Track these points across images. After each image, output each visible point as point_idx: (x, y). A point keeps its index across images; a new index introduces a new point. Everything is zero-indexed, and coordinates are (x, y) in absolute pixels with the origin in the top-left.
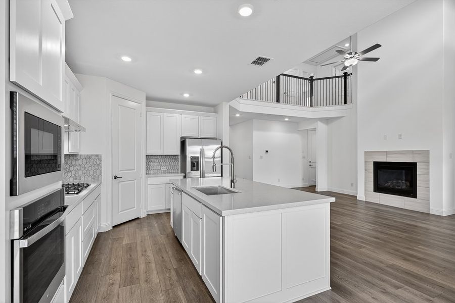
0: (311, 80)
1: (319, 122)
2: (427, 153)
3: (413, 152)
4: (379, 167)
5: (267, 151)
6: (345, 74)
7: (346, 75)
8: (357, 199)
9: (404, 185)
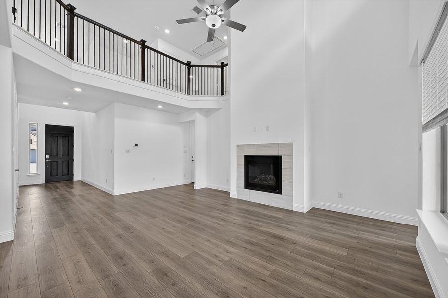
0: (188, 64)
1: (197, 114)
2: (290, 145)
3: (278, 145)
4: (250, 161)
5: (136, 145)
6: (222, 63)
7: (223, 66)
8: (231, 196)
9: (271, 179)
